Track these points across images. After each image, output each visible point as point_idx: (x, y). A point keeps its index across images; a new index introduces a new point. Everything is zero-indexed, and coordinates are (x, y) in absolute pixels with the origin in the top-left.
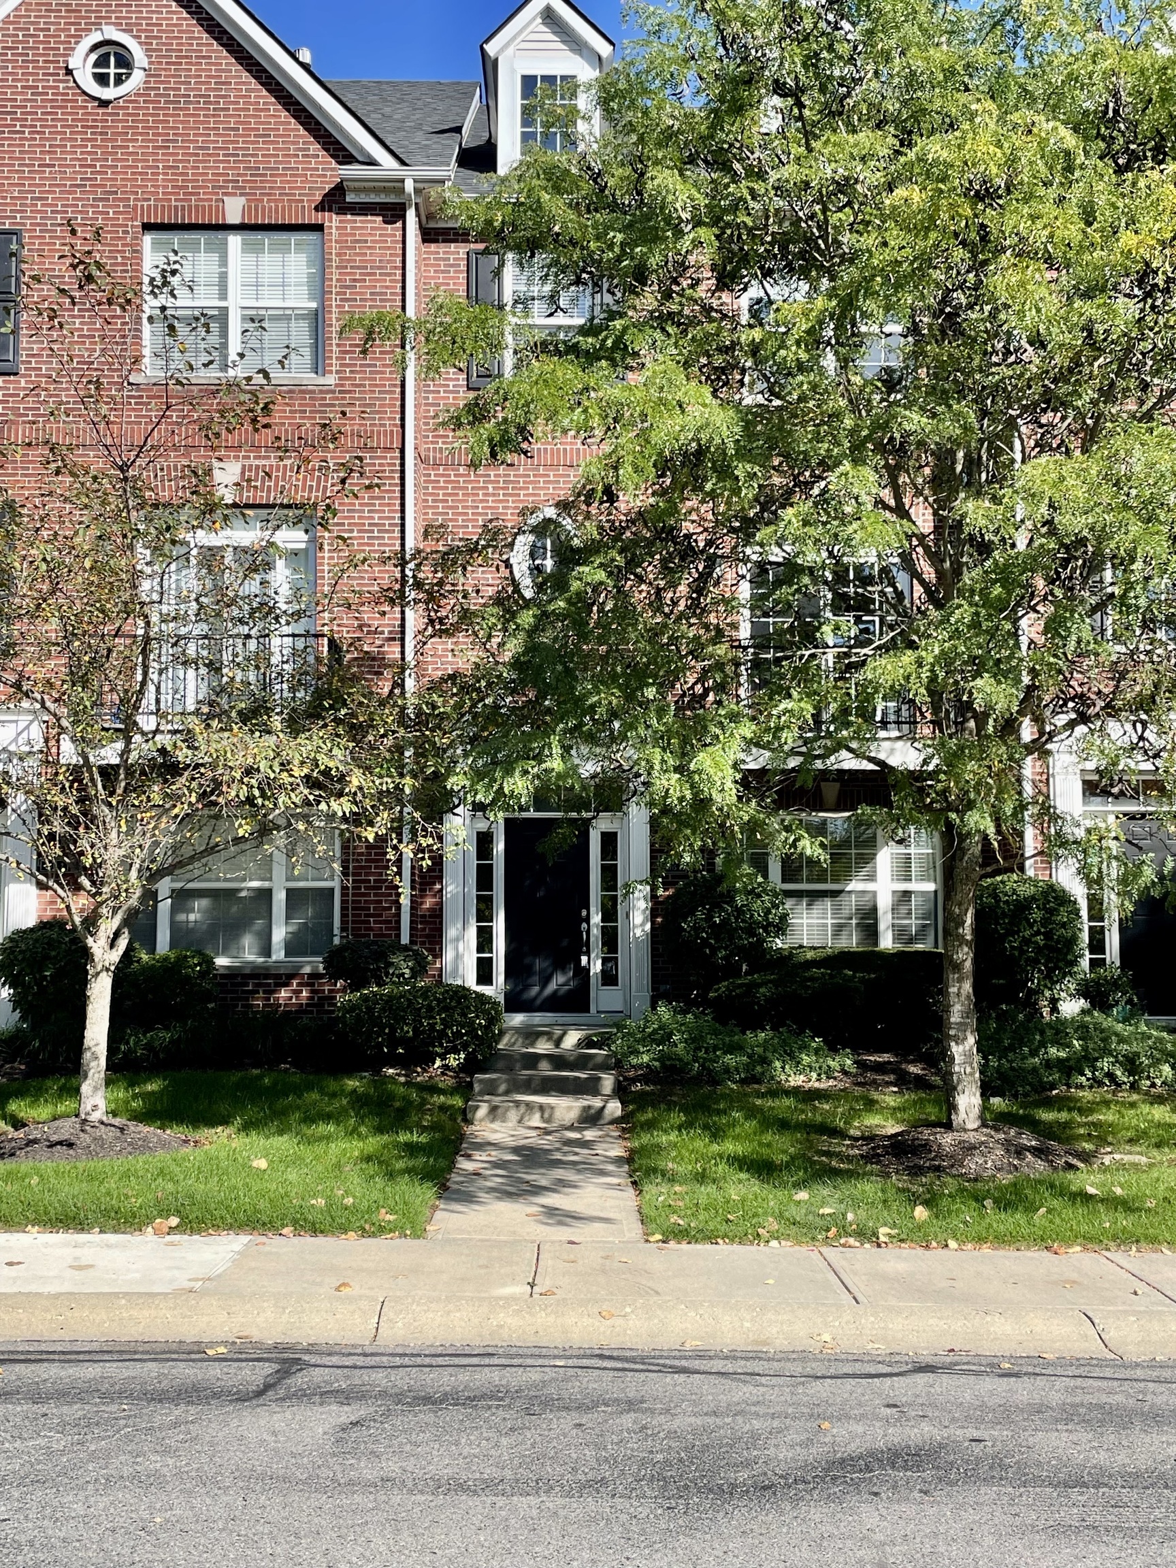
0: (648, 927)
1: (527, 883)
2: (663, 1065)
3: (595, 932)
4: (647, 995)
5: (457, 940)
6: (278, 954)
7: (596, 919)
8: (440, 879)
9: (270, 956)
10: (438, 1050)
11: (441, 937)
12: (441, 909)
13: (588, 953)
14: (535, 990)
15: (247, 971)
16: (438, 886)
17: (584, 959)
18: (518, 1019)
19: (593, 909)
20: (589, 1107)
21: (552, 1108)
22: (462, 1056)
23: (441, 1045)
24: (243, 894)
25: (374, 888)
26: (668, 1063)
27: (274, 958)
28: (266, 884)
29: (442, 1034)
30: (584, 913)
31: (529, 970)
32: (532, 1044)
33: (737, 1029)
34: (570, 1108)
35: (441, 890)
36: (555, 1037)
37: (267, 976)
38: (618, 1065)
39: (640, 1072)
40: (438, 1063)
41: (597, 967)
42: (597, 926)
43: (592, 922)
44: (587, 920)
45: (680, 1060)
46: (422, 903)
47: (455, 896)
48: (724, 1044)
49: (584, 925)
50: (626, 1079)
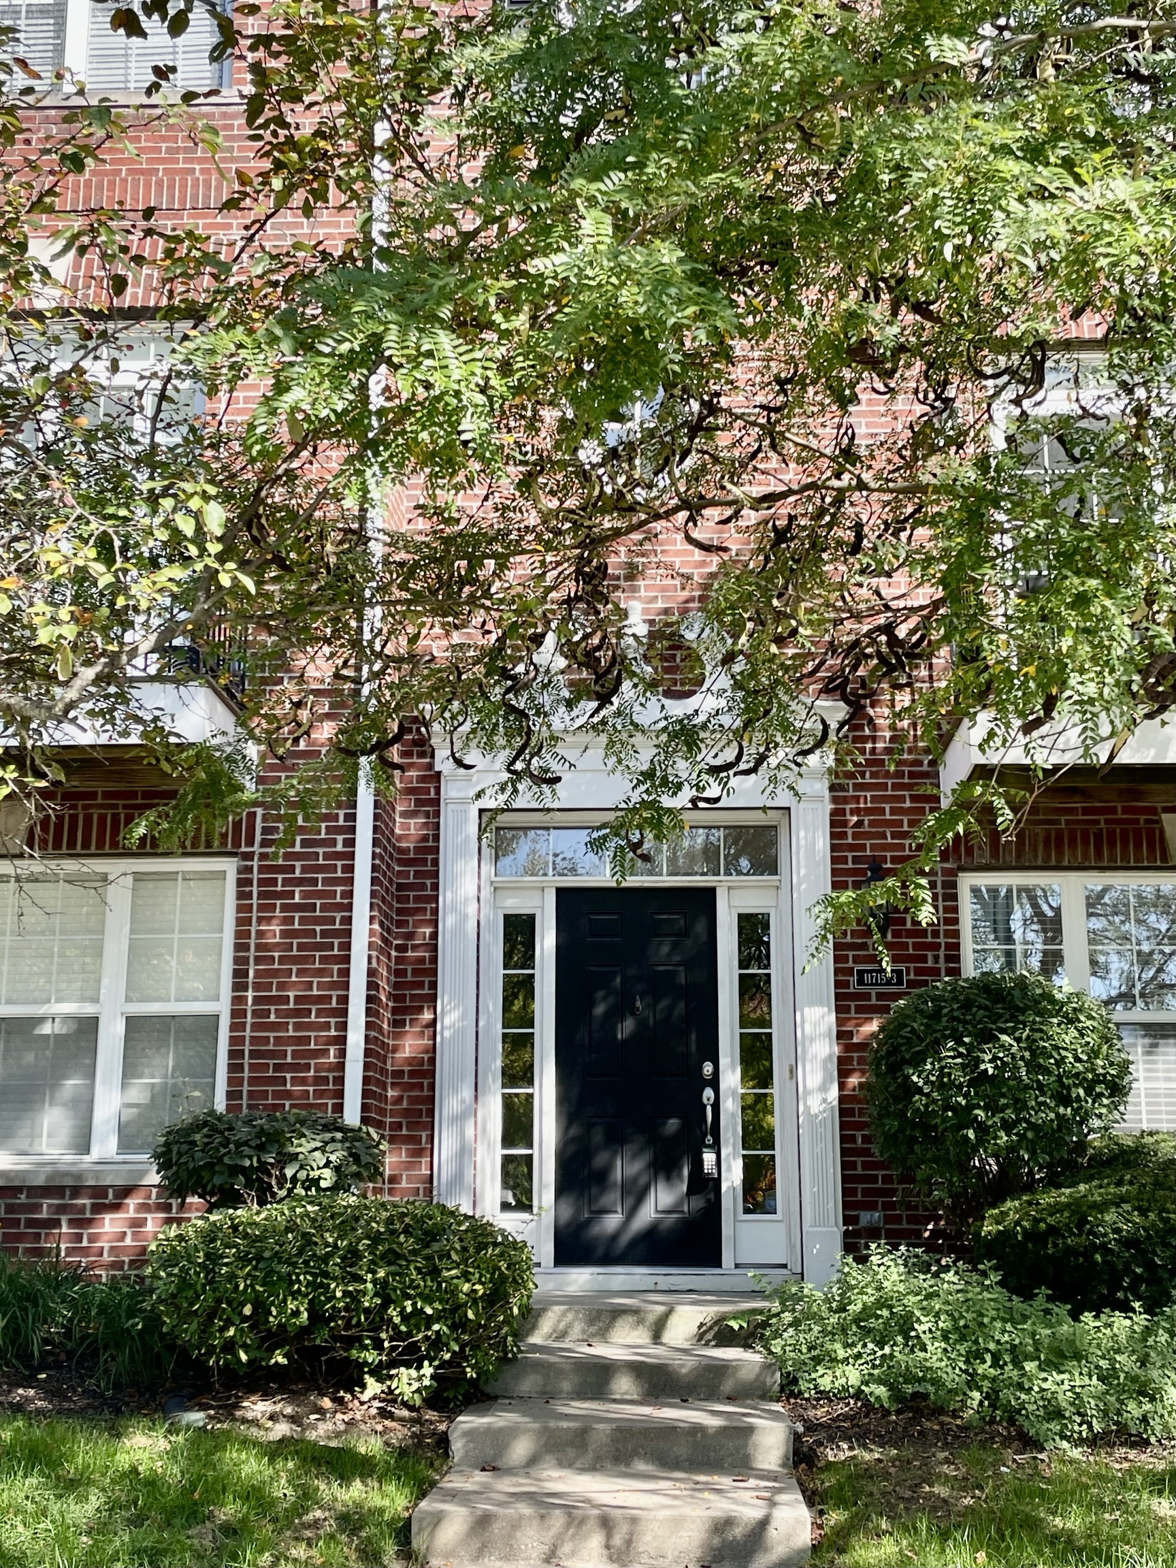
0: (834, 1093)
1: (599, 1010)
2: (896, 1393)
3: (730, 1108)
4: (835, 1231)
5: (461, 1118)
6: (105, 1146)
7: (731, 1078)
8: (433, 999)
9: (87, 1151)
10: (371, 1357)
11: (431, 1113)
12: (432, 1061)
13: (716, 1147)
14: (612, 1221)
15: (40, 1181)
16: (427, 1016)
17: (709, 1158)
18: (581, 1278)
19: (724, 1061)
20: (728, 1522)
21: (634, 1521)
22: (427, 1370)
23: (378, 1345)
24: (46, 1029)
25: (297, 1013)
26: (909, 1389)
27: (96, 1154)
28: (88, 1009)
29: (378, 1319)
30: (708, 1068)
31: (601, 1178)
32: (603, 1334)
33: (1062, 1310)
34: (677, 1522)
35: (435, 1021)
36: (651, 1318)
37: (76, 1191)
38: (789, 1389)
39: (841, 1409)
40: (373, 1387)
41: (733, 1176)
42: (734, 1093)
43: (723, 1086)
44: (715, 1083)
45: (936, 1382)
46: (395, 1049)
47: (459, 1033)
48: (1036, 1344)
49: (708, 1093)
50: (811, 1427)
